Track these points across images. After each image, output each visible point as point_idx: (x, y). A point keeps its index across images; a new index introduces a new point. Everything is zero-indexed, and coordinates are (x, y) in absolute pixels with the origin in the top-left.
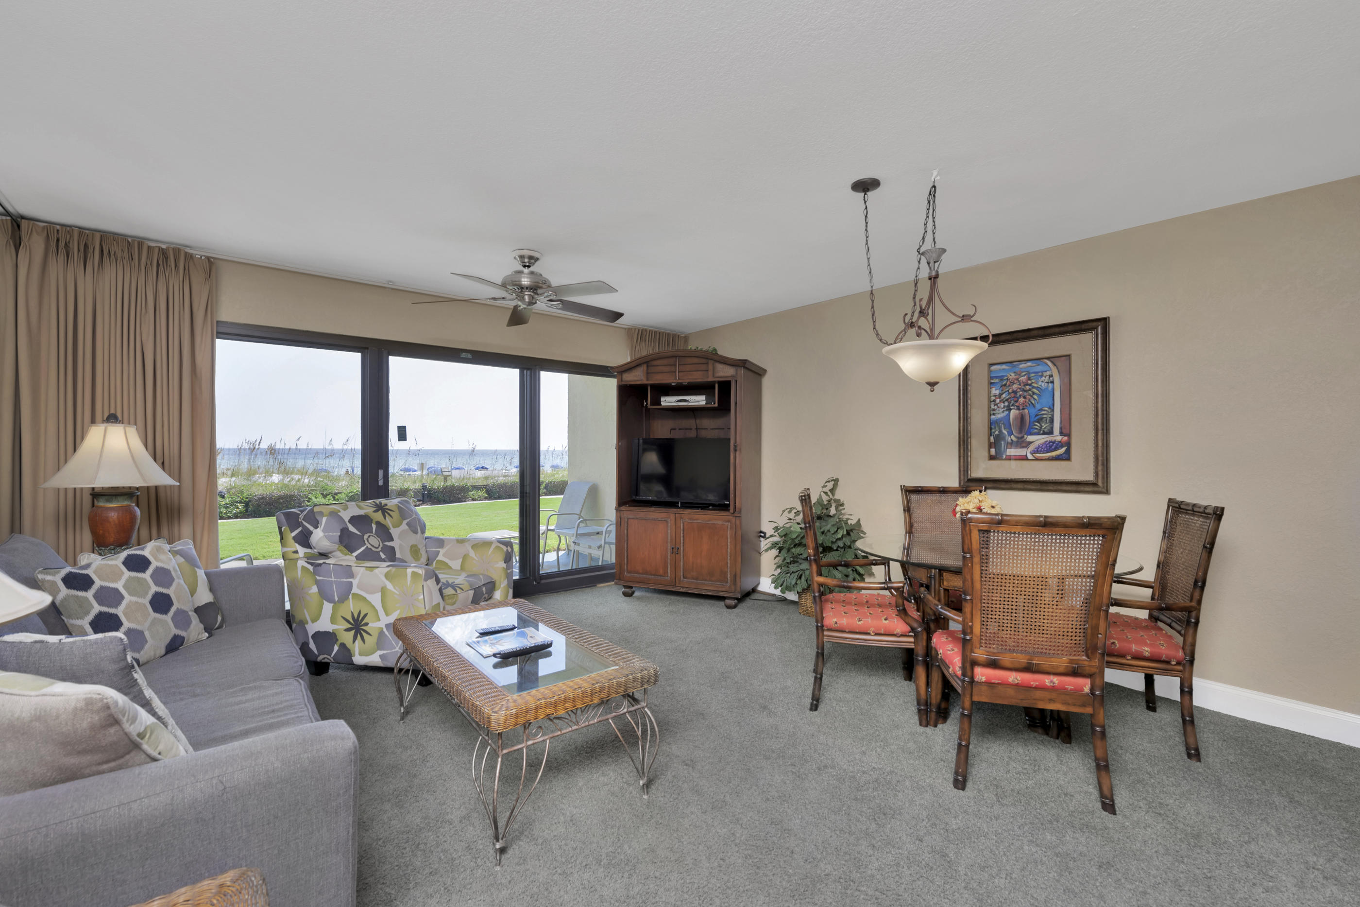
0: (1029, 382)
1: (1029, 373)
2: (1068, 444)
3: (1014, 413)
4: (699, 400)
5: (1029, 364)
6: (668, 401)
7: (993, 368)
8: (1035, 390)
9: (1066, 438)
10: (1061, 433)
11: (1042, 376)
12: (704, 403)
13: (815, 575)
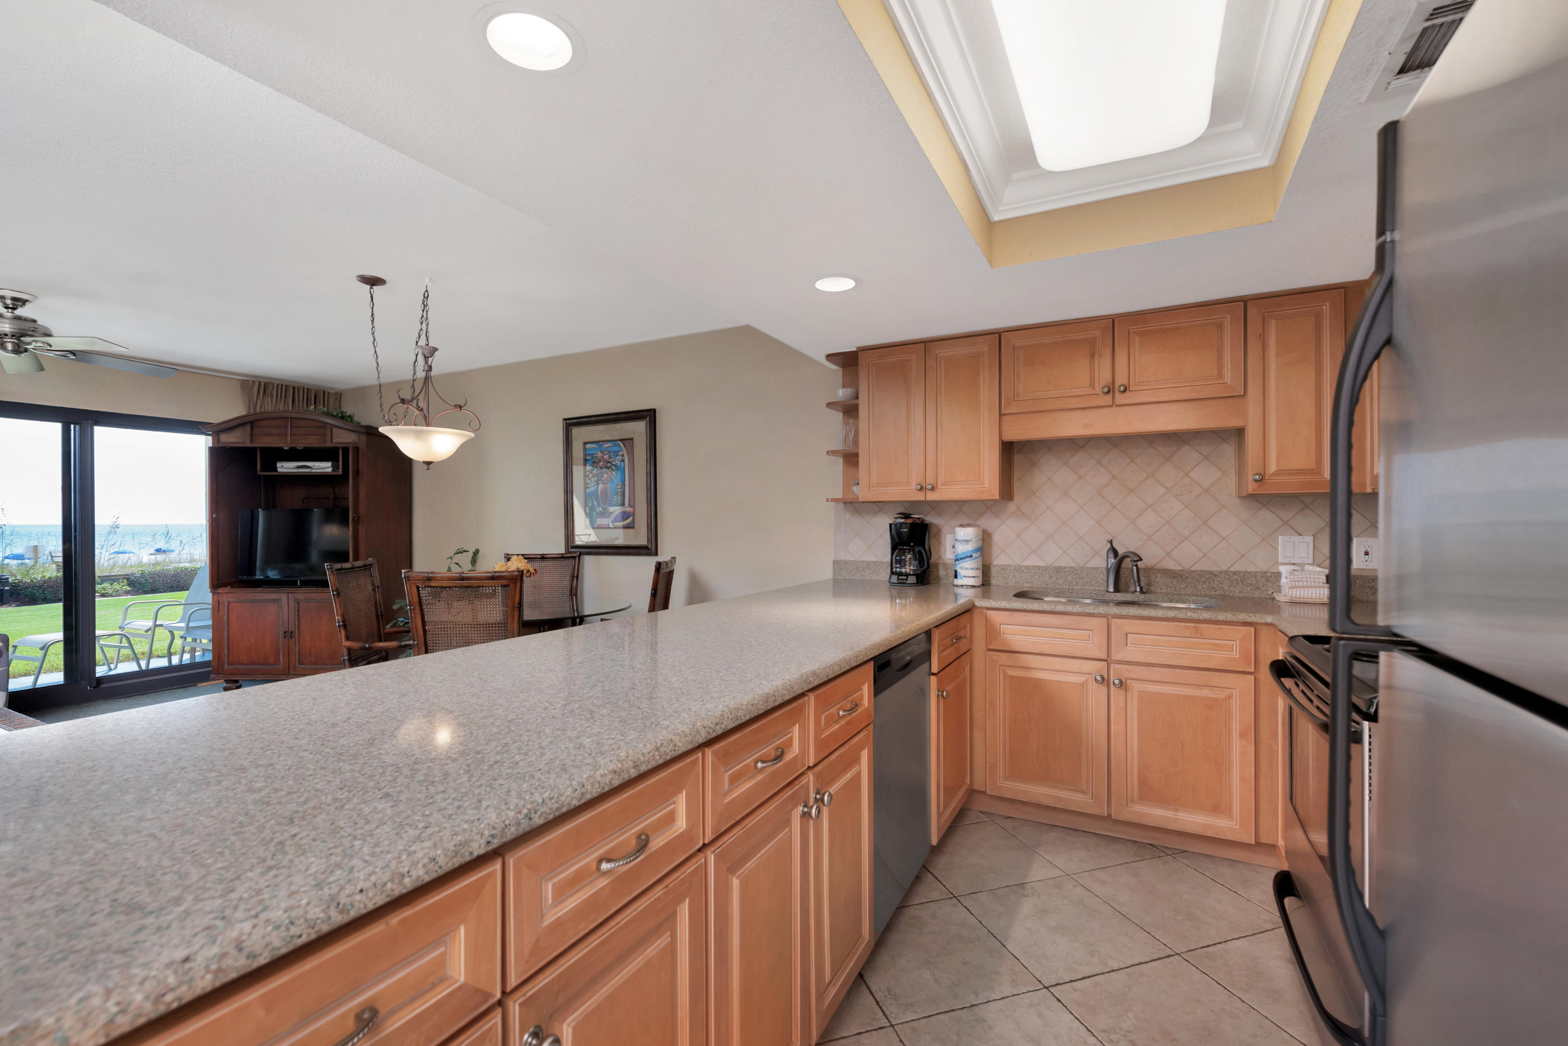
0: (610, 460)
1: (609, 452)
2: (633, 514)
3: (601, 486)
4: (325, 467)
5: (609, 444)
6: (286, 467)
7: (588, 446)
8: (613, 467)
9: (632, 509)
10: (630, 506)
11: (617, 455)
12: (330, 470)
13: (343, 640)
